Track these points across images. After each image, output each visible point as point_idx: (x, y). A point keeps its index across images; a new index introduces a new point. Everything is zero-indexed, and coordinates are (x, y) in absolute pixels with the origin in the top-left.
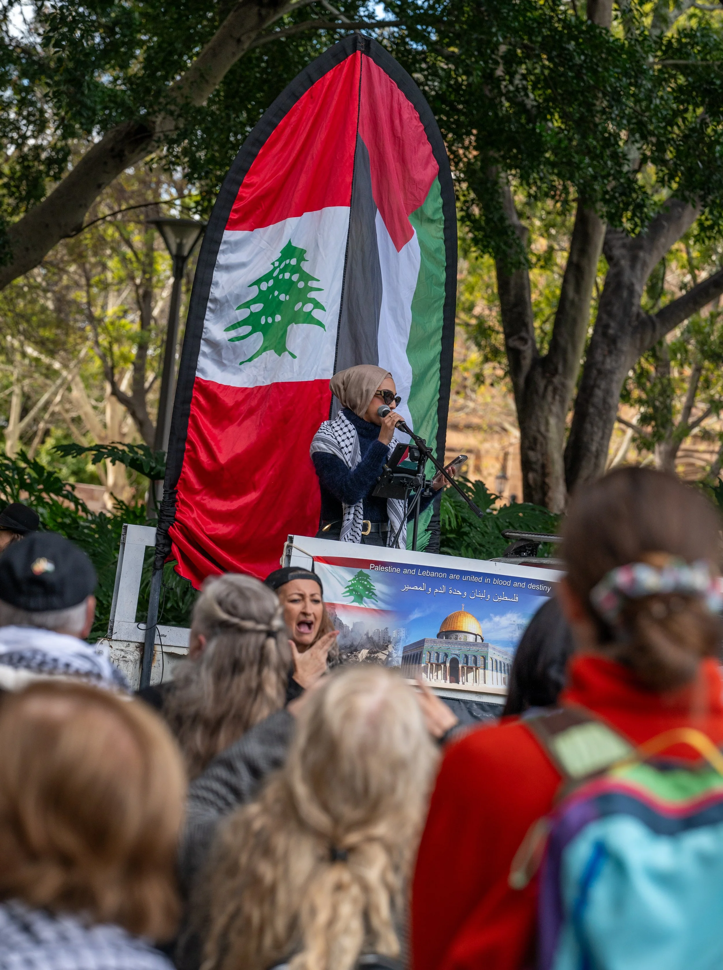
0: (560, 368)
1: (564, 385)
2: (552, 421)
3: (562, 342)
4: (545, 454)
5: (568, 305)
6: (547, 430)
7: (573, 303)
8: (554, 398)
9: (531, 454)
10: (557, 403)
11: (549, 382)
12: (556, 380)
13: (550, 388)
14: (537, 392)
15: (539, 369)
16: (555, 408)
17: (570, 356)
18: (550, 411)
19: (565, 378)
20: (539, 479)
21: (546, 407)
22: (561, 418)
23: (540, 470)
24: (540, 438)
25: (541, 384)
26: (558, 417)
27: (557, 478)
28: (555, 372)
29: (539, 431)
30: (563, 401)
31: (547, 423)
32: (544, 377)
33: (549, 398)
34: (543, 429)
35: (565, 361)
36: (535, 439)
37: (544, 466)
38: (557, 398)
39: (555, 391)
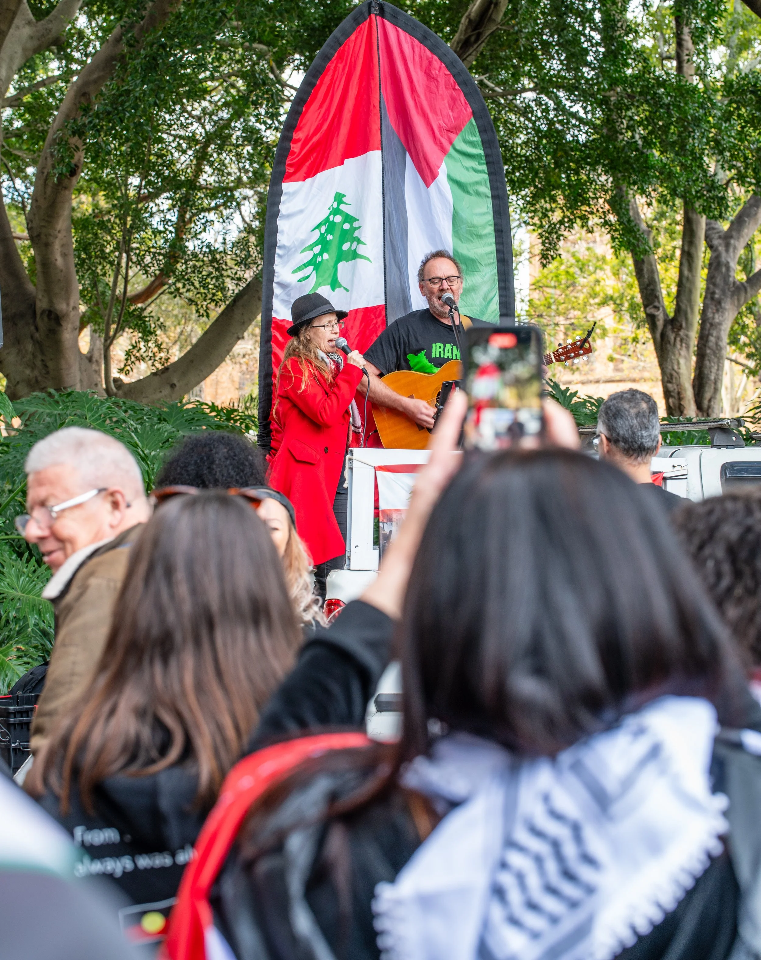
0: (684, 325)
1: (687, 336)
2: (682, 361)
3: (683, 306)
4: (679, 385)
5: (684, 281)
6: (679, 368)
7: (688, 279)
8: (681, 345)
9: (669, 385)
10: (684, 349)
11: (677, 335)
12: (682, 333)
13: (678, 339)
14: (669, 343)
15: (669, 327)
16: (683, 352)
17: (689, 316)
18: (680, 354)
19: (688, 331)
20: (677, 402)
21: (677, 352)
22: (688, 359)
23: (676, 396)
24: (675, 374)
25: (672, 336)
26: (686, 358)
27: (689, 401)
28: (681, 327)
29: (673, 369)
30: (688, 347)
31: (678, 363)
32: (673, 331)
33: (678, 346)
34: (676, 367)
35: (687, 319)
36: (671, 375)
37: (679, 393)
38: (684, 345)
39: (682, 340)
